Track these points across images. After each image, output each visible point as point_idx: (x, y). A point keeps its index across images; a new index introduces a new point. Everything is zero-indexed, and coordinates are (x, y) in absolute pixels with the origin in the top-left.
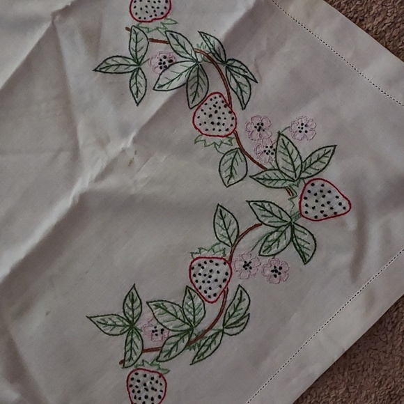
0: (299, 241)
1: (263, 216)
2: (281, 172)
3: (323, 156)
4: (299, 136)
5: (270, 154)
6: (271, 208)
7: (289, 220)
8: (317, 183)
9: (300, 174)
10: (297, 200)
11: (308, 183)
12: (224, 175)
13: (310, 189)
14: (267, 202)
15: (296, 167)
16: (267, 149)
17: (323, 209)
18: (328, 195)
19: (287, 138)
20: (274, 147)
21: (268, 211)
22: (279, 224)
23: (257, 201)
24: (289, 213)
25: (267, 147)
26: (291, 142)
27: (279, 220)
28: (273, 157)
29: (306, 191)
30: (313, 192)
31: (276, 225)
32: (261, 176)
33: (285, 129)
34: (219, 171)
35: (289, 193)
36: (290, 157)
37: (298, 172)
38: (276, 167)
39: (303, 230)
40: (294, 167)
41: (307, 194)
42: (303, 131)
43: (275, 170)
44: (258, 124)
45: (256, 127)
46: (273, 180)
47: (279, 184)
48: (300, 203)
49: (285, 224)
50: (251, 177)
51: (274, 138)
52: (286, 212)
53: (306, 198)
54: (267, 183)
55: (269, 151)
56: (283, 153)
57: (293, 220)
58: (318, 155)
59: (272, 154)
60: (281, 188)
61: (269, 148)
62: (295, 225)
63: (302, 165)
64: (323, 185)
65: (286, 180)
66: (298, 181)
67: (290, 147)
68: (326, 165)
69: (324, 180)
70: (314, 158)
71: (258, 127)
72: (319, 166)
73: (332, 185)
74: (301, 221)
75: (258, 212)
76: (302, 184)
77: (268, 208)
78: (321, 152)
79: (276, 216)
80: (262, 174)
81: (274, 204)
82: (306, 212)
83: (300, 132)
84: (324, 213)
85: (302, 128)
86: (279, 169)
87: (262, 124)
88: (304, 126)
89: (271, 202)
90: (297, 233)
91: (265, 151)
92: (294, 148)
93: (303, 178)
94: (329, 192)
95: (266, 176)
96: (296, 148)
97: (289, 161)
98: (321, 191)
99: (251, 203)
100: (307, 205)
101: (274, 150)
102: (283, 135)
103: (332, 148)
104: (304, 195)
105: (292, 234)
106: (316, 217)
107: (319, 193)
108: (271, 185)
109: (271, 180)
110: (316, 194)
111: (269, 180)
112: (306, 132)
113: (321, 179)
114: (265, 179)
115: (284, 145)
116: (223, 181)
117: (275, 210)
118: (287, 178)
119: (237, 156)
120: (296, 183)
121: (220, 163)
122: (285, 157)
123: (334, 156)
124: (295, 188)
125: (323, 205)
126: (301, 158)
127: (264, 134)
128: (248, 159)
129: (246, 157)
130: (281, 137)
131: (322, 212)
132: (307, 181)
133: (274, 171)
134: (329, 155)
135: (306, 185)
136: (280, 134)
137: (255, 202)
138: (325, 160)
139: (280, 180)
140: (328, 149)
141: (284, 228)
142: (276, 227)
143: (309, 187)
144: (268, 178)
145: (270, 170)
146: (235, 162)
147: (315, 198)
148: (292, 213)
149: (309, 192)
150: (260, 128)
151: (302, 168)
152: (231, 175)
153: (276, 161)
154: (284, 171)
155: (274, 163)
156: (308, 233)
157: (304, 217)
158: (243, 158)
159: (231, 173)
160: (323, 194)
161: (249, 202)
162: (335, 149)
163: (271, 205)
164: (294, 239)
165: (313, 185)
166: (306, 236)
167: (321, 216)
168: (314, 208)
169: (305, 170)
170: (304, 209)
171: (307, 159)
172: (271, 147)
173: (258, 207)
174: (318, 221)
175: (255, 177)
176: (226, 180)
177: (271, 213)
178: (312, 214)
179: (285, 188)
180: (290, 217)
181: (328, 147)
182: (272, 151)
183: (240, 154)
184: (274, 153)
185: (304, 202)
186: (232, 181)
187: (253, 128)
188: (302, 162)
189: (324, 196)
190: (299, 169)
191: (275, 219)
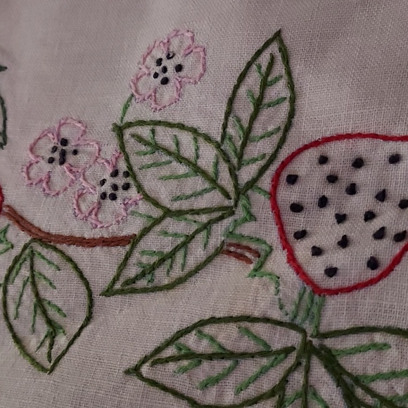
0: (381, 387)
1: (205, 386)
2: (179, 214)
3: (265, 85)
4: (168, 93)
5: (120, 193)
6: (212, 339)
7: (294, 338)
8: (304, 165)
9: (235, 177)
10: (278, 261)
11: (275, 186)
12: (32, 343)
13: (294, 198)
14: (187, 331)
15: (211, 170)
16: (107, 188)
17: (376, 225)
18: (360, 176)
19: (142, 123)
20: (123, 166)
21: (210, 357)
22: (275, 376)
23: (158, 350)
24: (276, 314)
25: (103, 182)
26: (159, 123)
27: (265, 361)
28: (133, 193)
29: (288, 216)
30: (309, 200)
31: (267, 384)
32: (132, 271)
33: (126, 107)
34: (17, 340)
35: (240, 257)
36: (180, 159)
37: (225, 179)
38: (157, 213)
39: (364, 339)
40: (204, 173)
41: (295, 222)
42: (171, 73)
43: (158, 221)
44: (54, 149)
45: (51, 161)
46: (172, 255)
47: (197, 252)
48: (292, 259)
49: (291, 359)
50: (109, 292)
51: (111, 149)
52: (267, 320)
53: (301, 235)
54: (161, 276)
55: (115, 187)
56: (156, 164)
57: (310, 329)
58: (250, 93)
59: (126, 187)
60: (209, 260)
61: (110, 181)
62: (329, 343)
63: (224, 153)
64: (323, 160)
65: (207, 227)
66: (242, 202)
67: (165, 137)
68: (293, 100)
69: (316, 144)
70: (244, 110)
71: (57, 155)
72: (273, 118)
73: (349, 136)
74: (336, 314)
75: (181, 383)
76: (260, 202)
77: (204, 347)
78: (253, 80)
79: (244, 355)
80: (133, 260)
81: (213, 320)
82: (331, 272)
83: (165, 81)
84: (392, 232)
85: (165, 70)
86: (168, 213)
87: (64, 142)
88: (165, 63)
89: (202, 323)
90: (354, 364)
91: (103, 196)
92: (176, 131)
93: (252, 184)
94: (358, 163)
95: (145, 260)
96: (181, 127)
97: (182, 169)
98: (332, 179)
99: (145, 370)
100: (317, 251)
101: (126, 174)
102: (130, 125)
103: (274, 48)
104: (291, 230)
105: (340, 382)
106: (373, 263)
107: (329, 191)
108: (177, 272)
109: (165, 259)
110: (323, 202)
111: (162, 261)
112: (179, 68)
113: (306, 147)
114: (148, 271)
115: (147, 143)
116: (33, 361)
117: (228, 336)
118: (204, 218)
119: (40, 265)
120: (240, 213)
121: (6, 316)
122: (165, 171)
123: (293, 62)
124: (248, 229)
125: (370, 216)
126: (208, 138)
127: (82, 159)
128: (72, 251)
129: (63, 247)
130: (127, 133)
131: (380, 234)
132: (266, 182)
133: (158, 228)
134: (279, 68)
135: (273, 196)
136: (119, 130)
137: (155, 358)
138: (279, 90)
139: (190, 238)
140: (264, 59)
141: (298, 378)
142: (272, 393)
143: (288, 195)
144: (155, 259)
145: (146, 231)
146: (42, 284)
147: (329, 213)
148: (290, 308)
149: (296, 208)
150: (63, 154)
151: (228, 160)
152: (54, 329)
153: (147, 197)
154: (185, 205)
155: (144, 207)
156: (391, 339)
157: (335, 292)
158: (55, 257)
159: (50, 322)
160: (344, 184)
161: (135, 371)
162: (281, 42)
163: (208, 329)
164: (359, 392)
165: (292, 179)
166: (393, 353)
167: (386, 250)
168: (344, 242)
169: (240, 156)
170: (316, 268)
171: (225, 127)
172: (115, 174)
173: (172, 366)
174: (391, 269)
175: (118, 286)
176: (41, 355)
177: (223, 354)
178: (351, 264)
179: (219, 251)
180: (292, 326)
181: (259, 53)
182: (120, 181)
183: (44, 252)
184: (130, 180)
185: (302, 250)
186: (62, 341)
187: (47, 167)
188: (218, 146)
189: (352, 190)
190: (224, 168)
191: (250, 367)
